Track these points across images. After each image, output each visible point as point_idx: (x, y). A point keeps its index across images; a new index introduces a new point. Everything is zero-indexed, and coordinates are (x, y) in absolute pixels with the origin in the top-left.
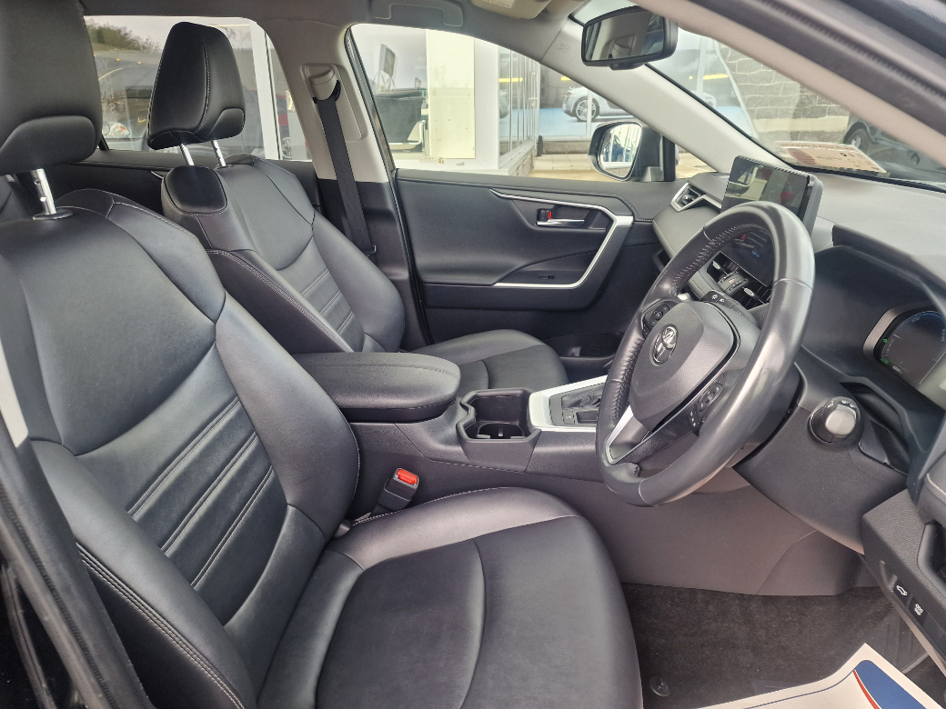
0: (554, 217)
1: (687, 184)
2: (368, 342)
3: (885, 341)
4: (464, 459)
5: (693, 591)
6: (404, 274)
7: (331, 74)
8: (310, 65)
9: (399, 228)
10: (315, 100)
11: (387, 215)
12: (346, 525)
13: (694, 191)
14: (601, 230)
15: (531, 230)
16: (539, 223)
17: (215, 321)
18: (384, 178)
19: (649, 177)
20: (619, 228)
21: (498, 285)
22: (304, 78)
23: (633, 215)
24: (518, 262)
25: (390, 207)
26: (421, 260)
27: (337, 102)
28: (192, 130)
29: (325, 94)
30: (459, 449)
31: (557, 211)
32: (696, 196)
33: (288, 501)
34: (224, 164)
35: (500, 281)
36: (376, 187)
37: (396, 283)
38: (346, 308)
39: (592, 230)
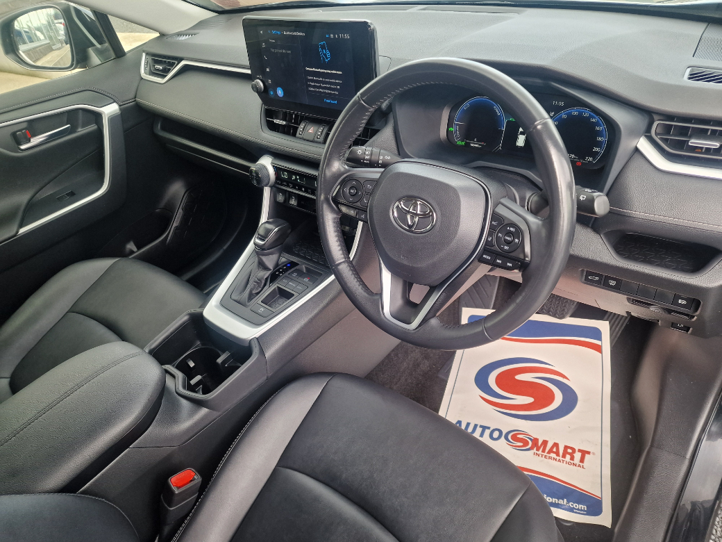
0: (34, 135)
1: (144, 54)
3: (451, 129)
4: (216, 414)
13: (156, 58)
14: (93, 127)
15: (18, 158)
16: (23, 147)
19: (95, 59)
20: (112, 119)
21: (23, 230)
23: (115, 102)
24: (22, 198)
30: (204, 411)
31: (33, 127)
32: (172, 65)
35: (21, 226)
39: (81, 131)
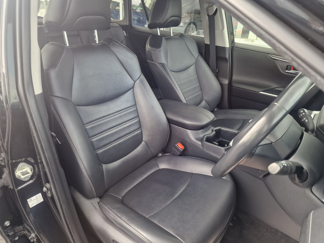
0: (294, 70)
2: (204, 103)
4: (201, 147)
5: (277, 231)
6: (226, 82)
7: (214, 6)
8: (209, 3)
9: (229, 65)
10: (208, 15)
11: (225, 59)
12: (161, 154)
15: (282, 73)
16: (286, 71)
17: (135, 82)
18: (227, 45)
22: (205, 7)
25: (227, 56)
26: (235, 77)
27: (215, 16)
28: (159, 23)
29: (211, 13)
30: (200, 143)
33: (143, 140)
34: (172, 35)
35: (262, 91)
36: (224, 49)
37: (221, 85)
38: (199, 89)
